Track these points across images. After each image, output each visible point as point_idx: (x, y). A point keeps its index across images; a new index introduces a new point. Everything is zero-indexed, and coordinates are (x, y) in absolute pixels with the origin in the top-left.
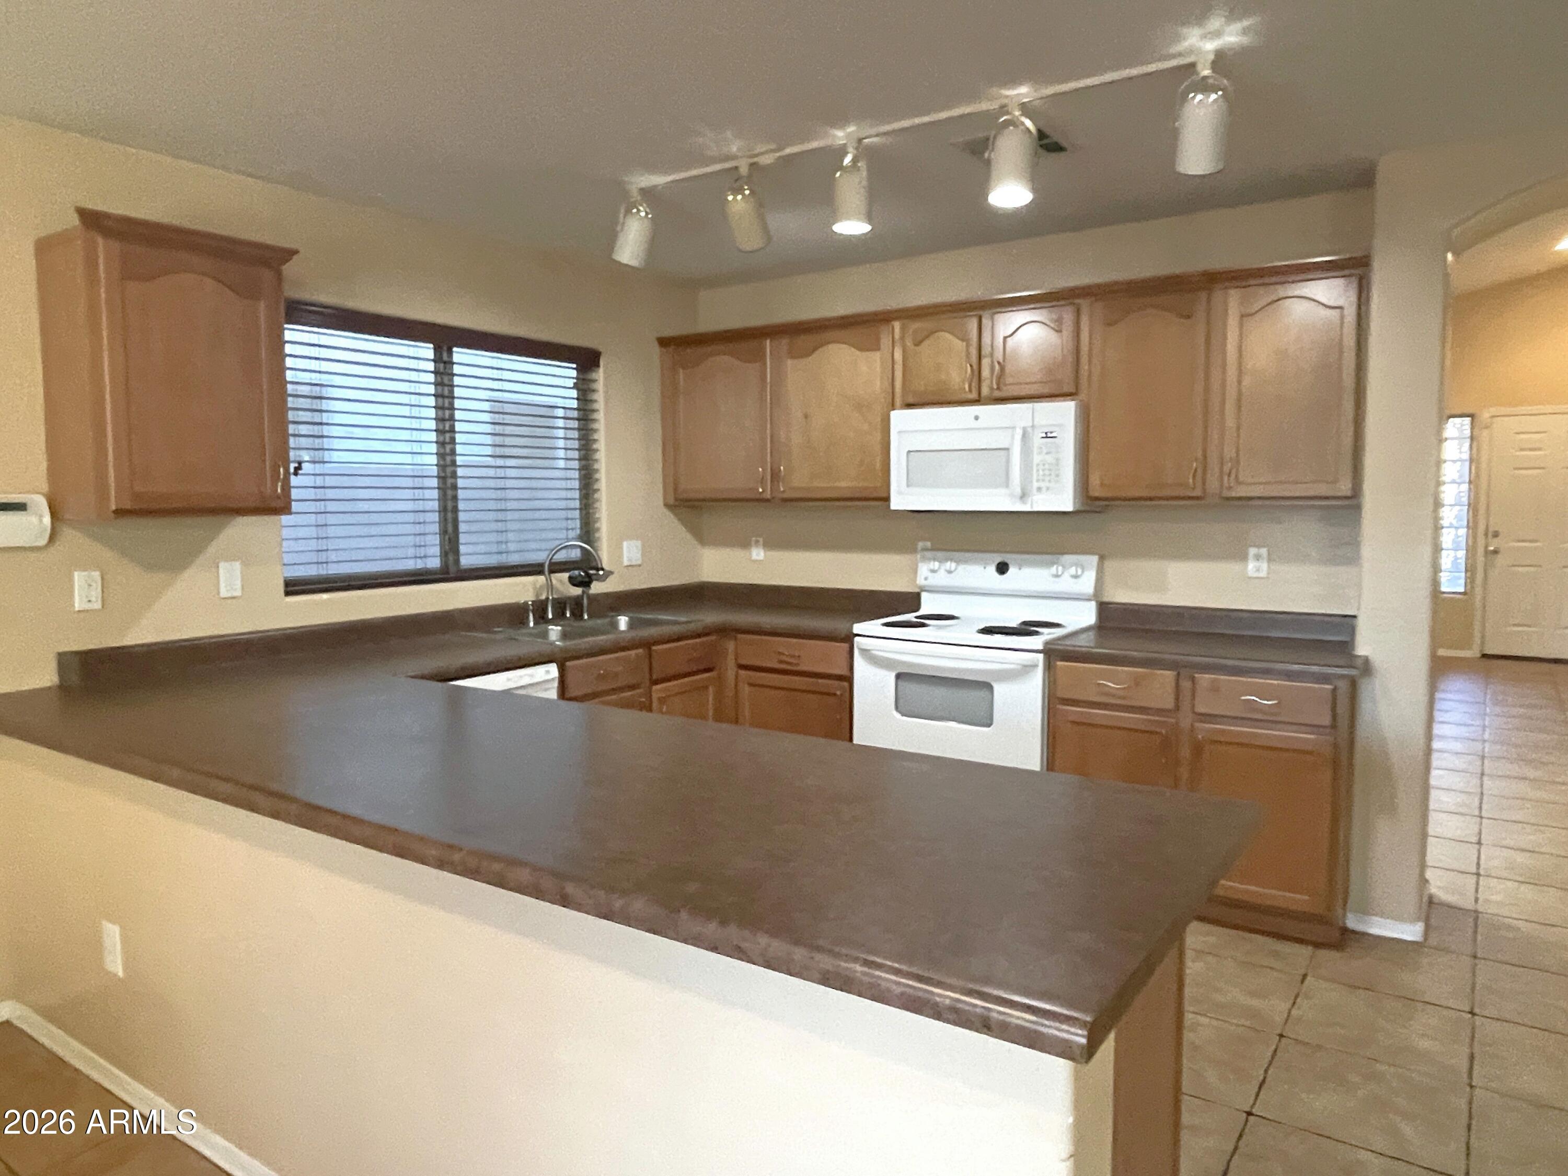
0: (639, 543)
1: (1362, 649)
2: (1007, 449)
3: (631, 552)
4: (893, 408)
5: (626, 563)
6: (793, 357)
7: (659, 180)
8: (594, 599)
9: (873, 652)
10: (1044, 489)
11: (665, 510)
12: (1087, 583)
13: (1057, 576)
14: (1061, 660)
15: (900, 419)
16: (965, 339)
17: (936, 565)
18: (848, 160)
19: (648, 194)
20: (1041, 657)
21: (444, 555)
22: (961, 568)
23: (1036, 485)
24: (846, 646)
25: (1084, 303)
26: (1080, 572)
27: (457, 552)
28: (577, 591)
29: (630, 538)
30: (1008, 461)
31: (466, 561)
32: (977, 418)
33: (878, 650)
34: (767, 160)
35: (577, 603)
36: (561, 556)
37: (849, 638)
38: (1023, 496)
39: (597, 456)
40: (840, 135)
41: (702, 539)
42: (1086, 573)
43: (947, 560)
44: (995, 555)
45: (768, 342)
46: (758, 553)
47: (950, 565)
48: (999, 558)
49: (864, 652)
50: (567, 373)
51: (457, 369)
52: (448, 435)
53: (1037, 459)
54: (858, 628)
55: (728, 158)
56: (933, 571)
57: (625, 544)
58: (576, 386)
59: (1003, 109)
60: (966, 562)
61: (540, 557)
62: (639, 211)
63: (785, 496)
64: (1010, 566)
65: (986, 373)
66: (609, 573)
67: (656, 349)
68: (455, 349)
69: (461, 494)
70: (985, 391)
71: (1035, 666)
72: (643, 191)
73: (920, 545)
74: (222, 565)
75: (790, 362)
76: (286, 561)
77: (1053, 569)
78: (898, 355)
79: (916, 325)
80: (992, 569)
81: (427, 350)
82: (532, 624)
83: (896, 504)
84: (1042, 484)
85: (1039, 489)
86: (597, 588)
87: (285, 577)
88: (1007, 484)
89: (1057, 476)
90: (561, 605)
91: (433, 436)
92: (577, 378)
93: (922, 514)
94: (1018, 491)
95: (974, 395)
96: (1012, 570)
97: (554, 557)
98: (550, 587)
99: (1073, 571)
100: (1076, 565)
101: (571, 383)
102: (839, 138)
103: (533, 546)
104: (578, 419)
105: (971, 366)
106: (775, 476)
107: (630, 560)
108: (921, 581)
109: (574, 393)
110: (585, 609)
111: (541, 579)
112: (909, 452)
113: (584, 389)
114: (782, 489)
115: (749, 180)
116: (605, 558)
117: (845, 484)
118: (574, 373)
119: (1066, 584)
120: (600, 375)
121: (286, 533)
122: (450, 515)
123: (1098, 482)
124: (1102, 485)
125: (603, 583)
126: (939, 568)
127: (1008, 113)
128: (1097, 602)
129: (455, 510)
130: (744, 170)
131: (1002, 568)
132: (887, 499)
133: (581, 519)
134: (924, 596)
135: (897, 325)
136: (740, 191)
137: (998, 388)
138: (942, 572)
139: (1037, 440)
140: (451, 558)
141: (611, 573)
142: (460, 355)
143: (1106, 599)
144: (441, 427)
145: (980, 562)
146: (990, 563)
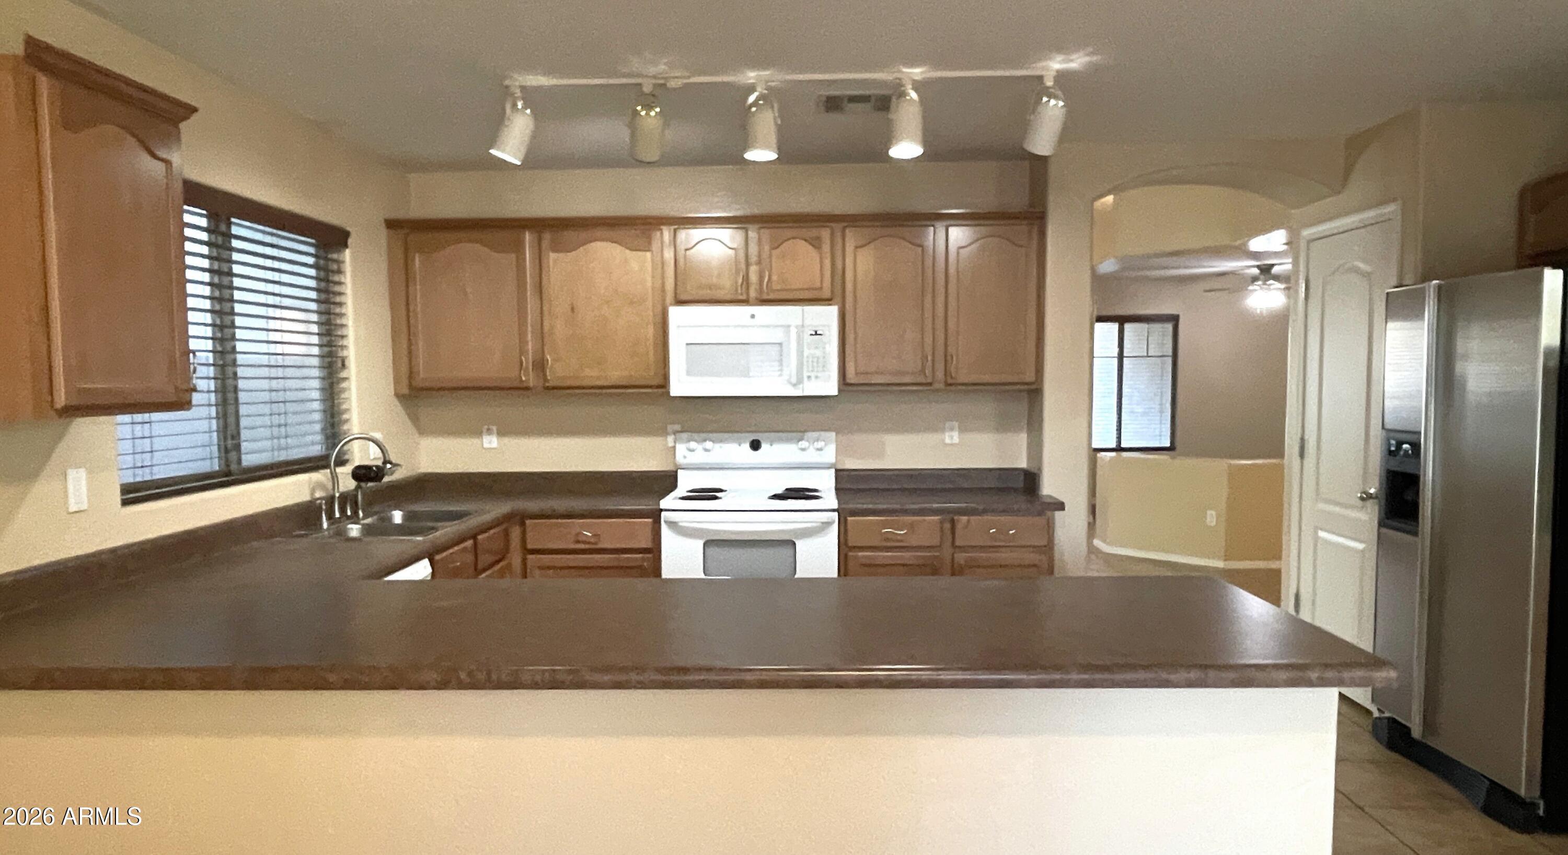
2: (781, 344)
4: (667, 305)
6: (557, 250)
9: (681, 524)
10: (813, 378)
11: (396, 400)
12: (829, 455)
13: (802, 450)
14: (852, 516)
15: (679, 315)
16: (734, 247)
17: (693, 445)
18: (754, 97)
20: (836, 514)
22: (719, 446)
23: (807, 374)
24: (653, 521)
26: (823, 446)
27: (238, 450)
30: (782, 354)
31: (249, 460)
32: (753, 316)
33: (686, 522)
37: (656, 515)
38: (797, 384)
41: (422, 431)
42: (829, 447)
43: (702, 440)
44: (747, 435)
45: (527, 234)
46: (491, 441)
47: (708, 444)
48: (750, 437)
49: (672, 525)
50: (308, 250)
51: (234, 243)
53: (808, 352)
54: (661, 504)
56: (692, 451)
60: (721, 441)
62: (522, 107)
63: (551, 384)
64: (762, 441)
65: (753, 277)
67: (383, 232)
68: (233, 220)
69: (241, 384)
70: (754, 293)
71: (829, 522)
73: (670, 428)
74: (69, 473)
75: (552, 255)
76: (120, 466)
77: (800, 445)
78: (669, 257)
80: (747, 446)
81: (202, 218)
82: (326, 525)
83: (677, 391)
84: (813, 375)
85: (809, 378)
87: (120, 484)
88: (780, 373)
89: (824, 366)
92: (317, 256)
94: (793, 379)
95: (744, 297)
96: (765, 446)
99: (816, 445)
100: (822, 440)
105: (739, 269)
106: (538, 365)
108: (679, 460)
110: (360, 506)
112: (689, 344)
114: (548, 378)
119: (811, 456)
120: (347, 257)
123: (853, 372)
124: (857, 374)
127: (903, 85)
128: (833, 469)
129: (237, 403)
130: (647, 89)
131: (756, 445)
132: (666, 387)
134: (680, 474)
135: (667, 230)
136: (651, 107)
137: (766, 291)
138: (700, 451)
139: (808, 337)
140: (231, 457)
142: (237, 227)
145: (734, 441)
146: (745, 442)
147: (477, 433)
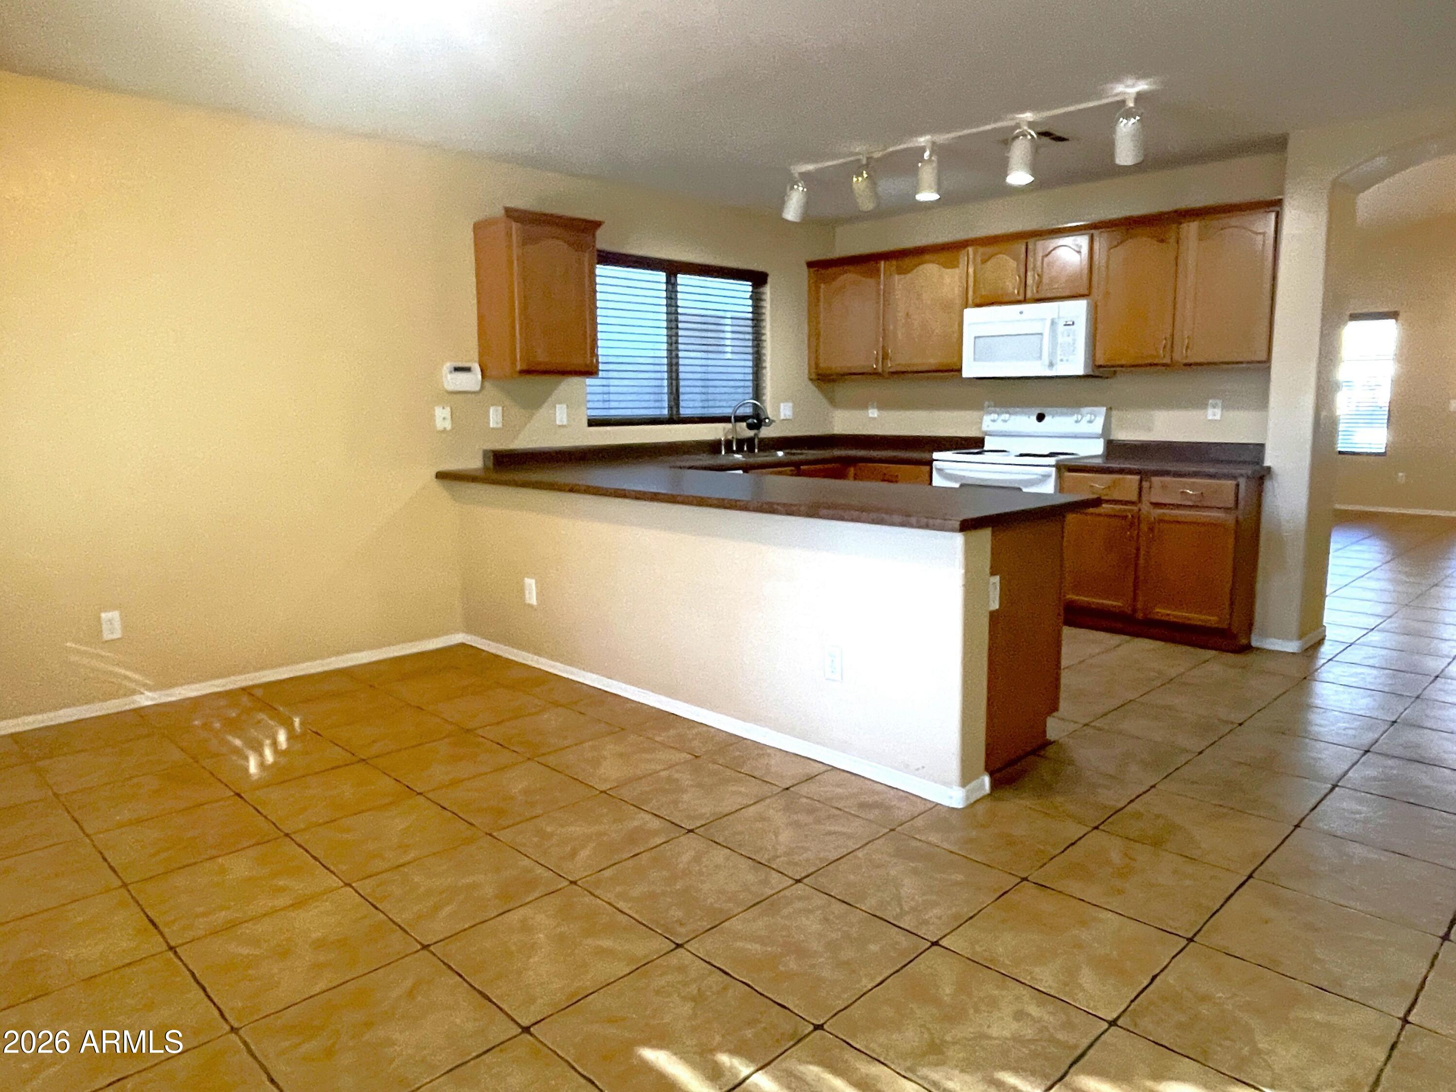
0: (791, 404)
1: (1267, 463)
2: (1041, 334)
3: (785, 411)
4: (967, 306)
5: (782, 417)
6: (899, 274)
7: (810, 167)
8: (761, 440)
9: (947, 470)
10: (1065, 360)
11: (810, 383)
12: (1097, 426)
13: (1077, 422)
14: (1069, 472)
15: (971, 315)
16: (1016, 258)
17: (995, 416)
18: (926, 155)
19: (806, 177)
20: (1054, 469)
21: (670, 408)
22: (1013, 417)
23: (1059, 358)
24: (928, 468)
25: (1096, 232)
26: (1093, 417)
27: (678, 406)
28: (751, 433)
29: (786, 401)
30: (1042, 340)
31: (684, 412)
32: (1022, 313)
33: (950, 469)
34: (877, 155)
35: (750, 441)
36: (741, 412)
37: (930, 463)
38: (1051, 365)
39: (765, 344)
40: (923, 140)
41: (833, 402)
42: (1097, 418)
43: (1003, 413)
44: (1036, 408)
45: (883, 262)
46: (873, 413)
47: (1006, 416)
48: (1039, 411)
49: (940, 470)
50: (745, 288)
51: (679, 288)
52: (674, 331)
53: (1060, 340)
54: (936, 455)
55: (852, 154)
56: (994, 421)
57: (782, 405)
58: (751, 298)
59: (1018, 126)
60: (1016, 413)
61: (727, 411)
62: (798, 186)
63: (891, 370)
64: (1046, 416)
65: (1030, 281)
66: (772, 422)
67: (805, 270)
68: (679, 275)
69: (681, 369)
70: (1029, 294)
71: (1049, 476)
72: (800, 174)
73: (985, 403)
74: (557, 406)
75: (897, 277)
76: (588, 406)
77: (1075, 418)
78: (971, 270)
79: (981, 250)
80: (1034, 418)
81: (662, 276)
82: (723, 452)
83: (966, 374)
84: (1063, 357)
85: (1062, 360)
86: (766, 432)
87: (588, 416)
88: (1040, 358)
89: (1073, 351)
90: (740, 442)
91: (665, 332)
92: (752, 292)
93: (984, 381)
94: (1047, 363)
95: (1021, 297)
96: (1047, 419)
97: (738, 411)
98: (734, 430)
99: (1088, 417)
100: (1091, 414)
101: (748, 295)
102: (920, 142)
103: (724, 404)
104: (753, 320)
105: (1019, 277)
106: (885, 357)
107: (785, 415)
108: (985, 428)
109: (750, 302)
110: (756, 446)
111: (729, 426)
112: (975, 338)
113: (757, 299)
114: (890, 365)
115: (867, 166)
116: (770, 411)
117: (932, 361)
118: (750, 289)
119: (1084, 427)
120: (767, 290)
121: (589, 389)
122: (674, 382)
123: (1101, 355)
124: (1106, 356)
125: (768, 428)
126: (998, 419)
127: (1020, 128)
128: (1104, 439)
129: (677, 379)
130: (864, 162)
131: (1041, 418)
132: (960, 370)
133: (753, 387)
134: (987, 440)
135: (970, 250)
136: (861, 175)
137: (1037, 292)
138: (999, 422)
139: (1061, 328)
140: (675, 410)
141: (773, 421)
142: (681, 279)
143: (1112, 438)
144: (670, 326)
145: (1026, 414)
146: (1033, 414)
147: (865, 406)
